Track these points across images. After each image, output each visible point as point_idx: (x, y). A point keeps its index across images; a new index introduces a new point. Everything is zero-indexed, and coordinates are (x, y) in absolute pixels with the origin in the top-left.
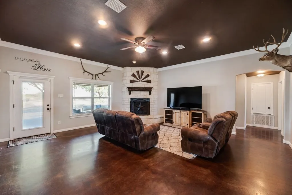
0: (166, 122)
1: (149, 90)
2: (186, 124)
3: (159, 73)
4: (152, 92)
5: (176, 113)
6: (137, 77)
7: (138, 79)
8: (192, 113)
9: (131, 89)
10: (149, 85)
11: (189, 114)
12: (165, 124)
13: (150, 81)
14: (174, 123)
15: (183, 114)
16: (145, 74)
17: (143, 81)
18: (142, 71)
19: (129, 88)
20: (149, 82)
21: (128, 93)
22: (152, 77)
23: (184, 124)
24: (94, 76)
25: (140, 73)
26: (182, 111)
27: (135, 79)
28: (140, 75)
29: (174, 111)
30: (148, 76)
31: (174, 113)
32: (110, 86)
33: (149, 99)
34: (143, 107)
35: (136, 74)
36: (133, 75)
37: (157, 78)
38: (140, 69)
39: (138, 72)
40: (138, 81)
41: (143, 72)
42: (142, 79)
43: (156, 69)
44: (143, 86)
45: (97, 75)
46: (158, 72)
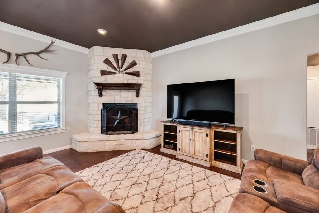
0: (164, 147)
1: (137, 88)
2: (202, 153)
3: (154, 60)
4: (142, 92)
5: (184, 132)
6: (115, 65)
7: (116, 70)
8: (216, 132)
9: (102, 87)
10: (137, 81)
11: (209, 135)
12: (163, 150)
13: (138, 72)
14: (179, 149)
15: (197, 134)
16: (128, 61)
17: (126, 73)
18: (123, 54)
19: (97, 84)
20: (137, 74)
21: (97, 93)
22: (141, 66)
23: (200, 153)
24: (13, 57)
25: (120, 58)
26: (194, 128)
27: (111, 70)
28: (120, 62)
29: (179, 128)
30: (134, 64)
31: (179, 131)
32: (61, 79)
33: (136, 105)
34: (124, 119)
35: (112, 60)
36: (107, 61)
37: (151, 68)
38: (120, 52)
39: (116, 56)
40: (117, 72)
41: (125, 57)
42: (123, 70)
43: (149, 53)
44: (126, 82)
45: (24, 55)
46: (152, 59)
